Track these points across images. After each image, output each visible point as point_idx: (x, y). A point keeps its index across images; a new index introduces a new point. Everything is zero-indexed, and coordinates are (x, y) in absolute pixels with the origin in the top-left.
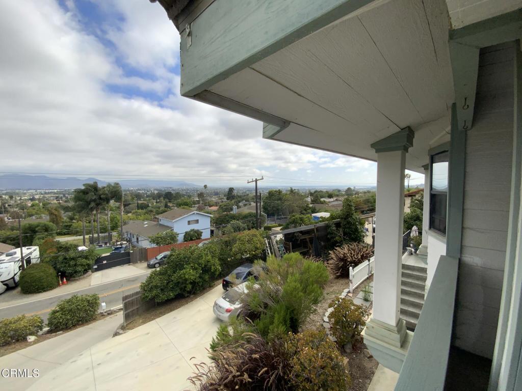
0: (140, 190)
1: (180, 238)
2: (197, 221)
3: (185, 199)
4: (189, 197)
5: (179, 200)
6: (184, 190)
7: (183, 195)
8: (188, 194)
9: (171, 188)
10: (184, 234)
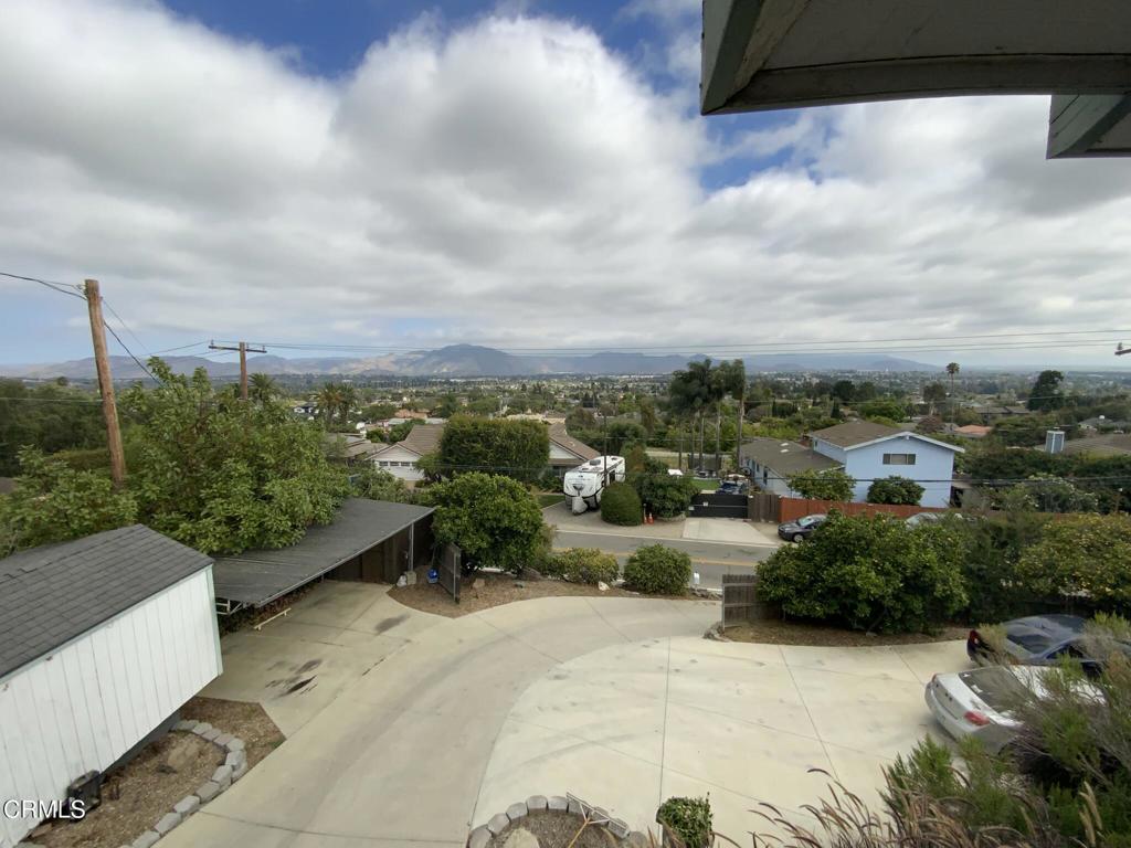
0: (782, 376)
1: (860, 491)
2: (911, 459)
3: (886, 400)
4: (899, 394)
5: (869, 402)
6: (886, 377)
7: (882, 391)
8: (895, 388)
9: (851, 372)
10: (872, 483)
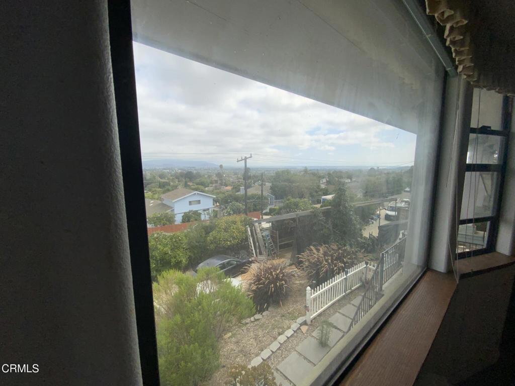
2: (199, 202)
3: (204, 179)
5: (198, 180)
7: (204, 175)
10: (183, 214)
